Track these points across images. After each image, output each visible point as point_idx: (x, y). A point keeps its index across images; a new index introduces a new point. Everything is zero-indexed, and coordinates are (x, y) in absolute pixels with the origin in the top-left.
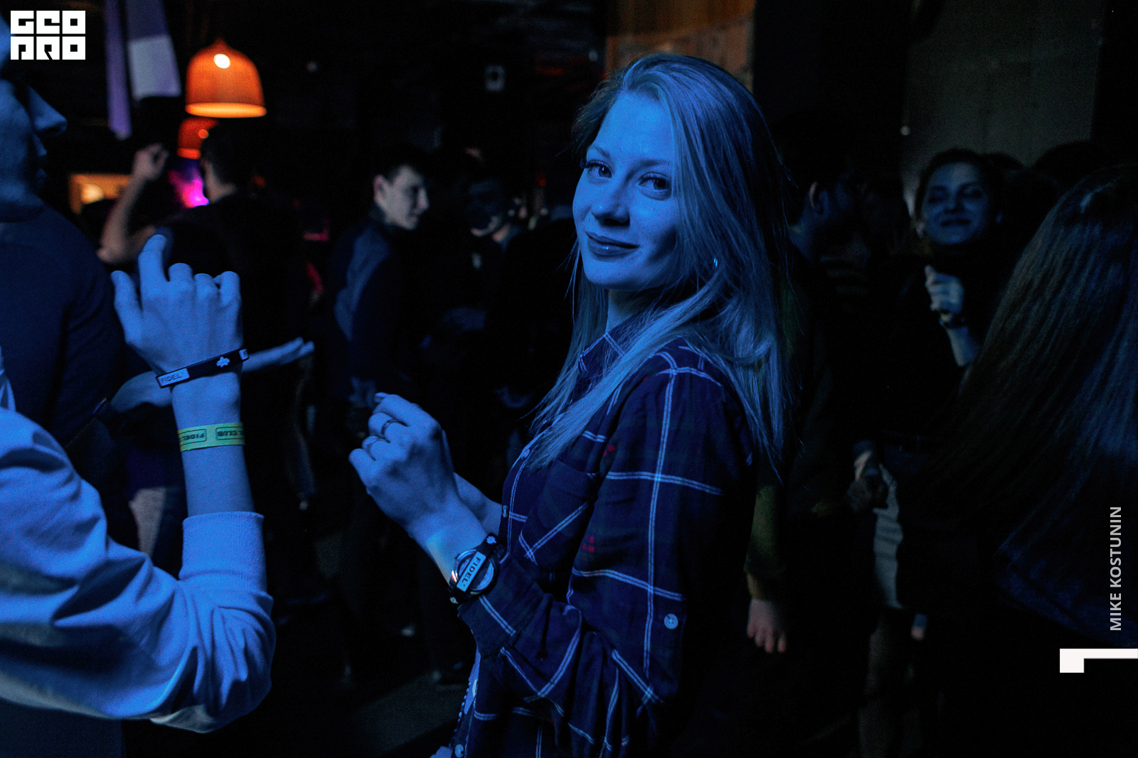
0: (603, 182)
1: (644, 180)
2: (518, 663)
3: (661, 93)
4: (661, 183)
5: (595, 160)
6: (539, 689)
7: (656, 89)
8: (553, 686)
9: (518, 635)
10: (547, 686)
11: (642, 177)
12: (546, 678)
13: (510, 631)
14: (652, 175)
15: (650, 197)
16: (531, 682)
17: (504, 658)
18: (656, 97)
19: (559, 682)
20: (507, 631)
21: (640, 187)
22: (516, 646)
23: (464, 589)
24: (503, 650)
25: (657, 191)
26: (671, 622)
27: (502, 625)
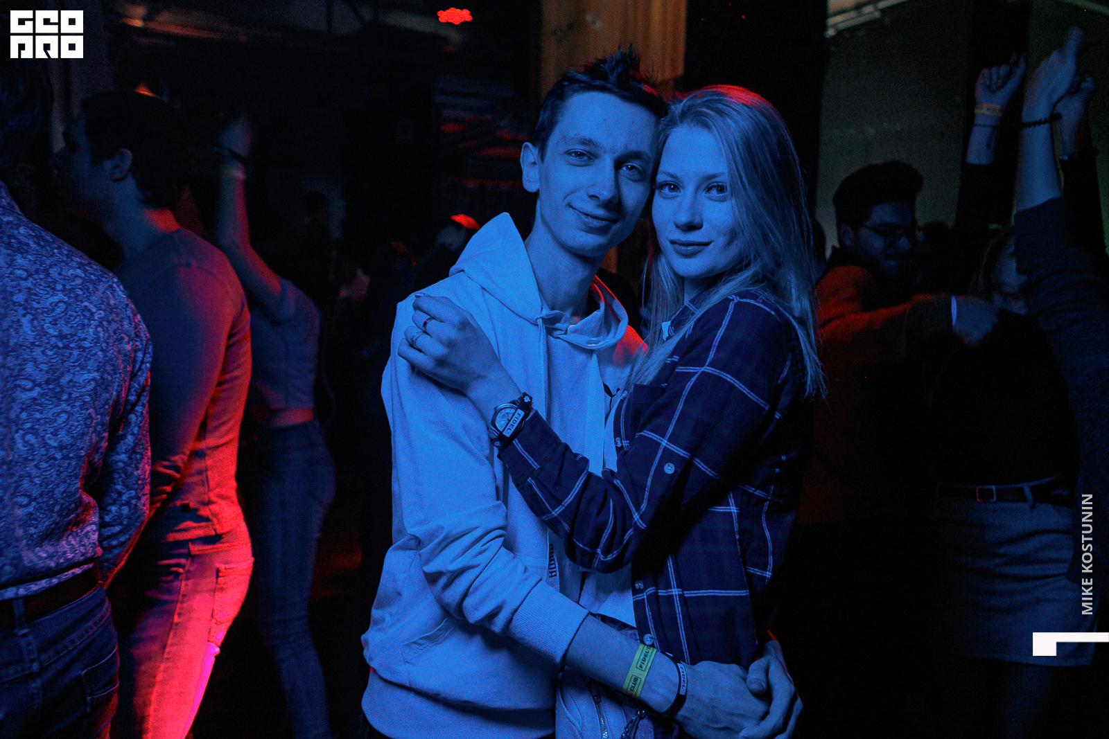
0: (674, 198)
1: (709, 189)
2: (540, 489)
3: (711, 124)
4: (721, 189)
5: (666, 181)
6: (554, 510)
7: (707, 122)
8: (564, 508)
9: (541, 469)
10: (559, 508)
11: (707, 187)
12: (559, 502)
13: (535, 465)
14: (715, 184)
15: (716, 201)
16: (549, 504)
17: (530, 486)
18: (706, 125)
19: (568, 505)
20: (533, 465)
21: (707, 195)
22: (539, 477)
23: (508, 435)
24: (529, 480)
25: (720, 195)
26: (669, 469)
27: (530, 461)
